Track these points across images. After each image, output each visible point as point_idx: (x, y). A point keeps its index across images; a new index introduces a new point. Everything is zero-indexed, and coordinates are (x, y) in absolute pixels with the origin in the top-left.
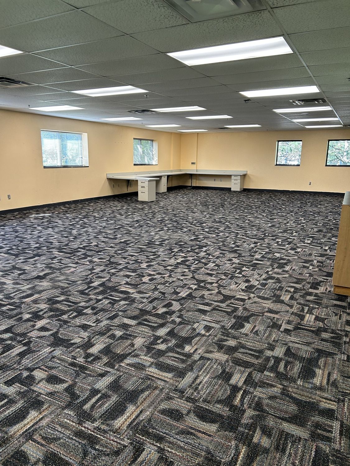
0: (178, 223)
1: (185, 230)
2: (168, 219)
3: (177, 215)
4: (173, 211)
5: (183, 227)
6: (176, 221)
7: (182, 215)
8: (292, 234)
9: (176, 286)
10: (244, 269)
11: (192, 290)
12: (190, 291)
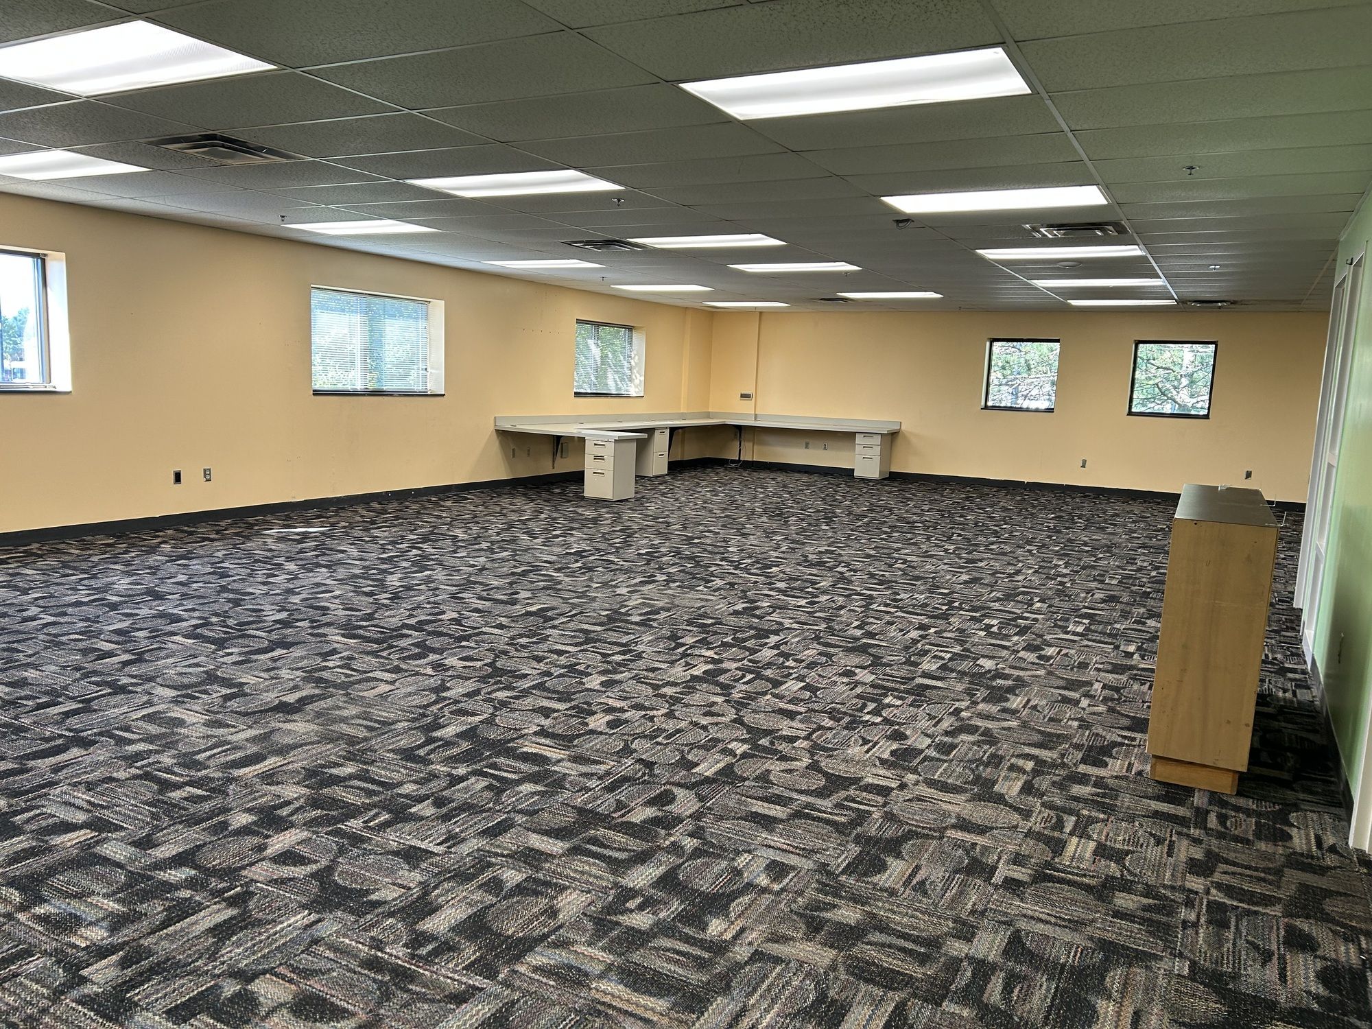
0: (698, 564)
1: (718, 582)
2: (670, 552)
3: (696, 541)
4: (686, 528)
5: (712, 574)
6: (692, 558)
7: (709, 541)
8: (1032, 605)
9: (687, 745)
10: (887, 701)
11: (735, 756)
12: (729, 759)
